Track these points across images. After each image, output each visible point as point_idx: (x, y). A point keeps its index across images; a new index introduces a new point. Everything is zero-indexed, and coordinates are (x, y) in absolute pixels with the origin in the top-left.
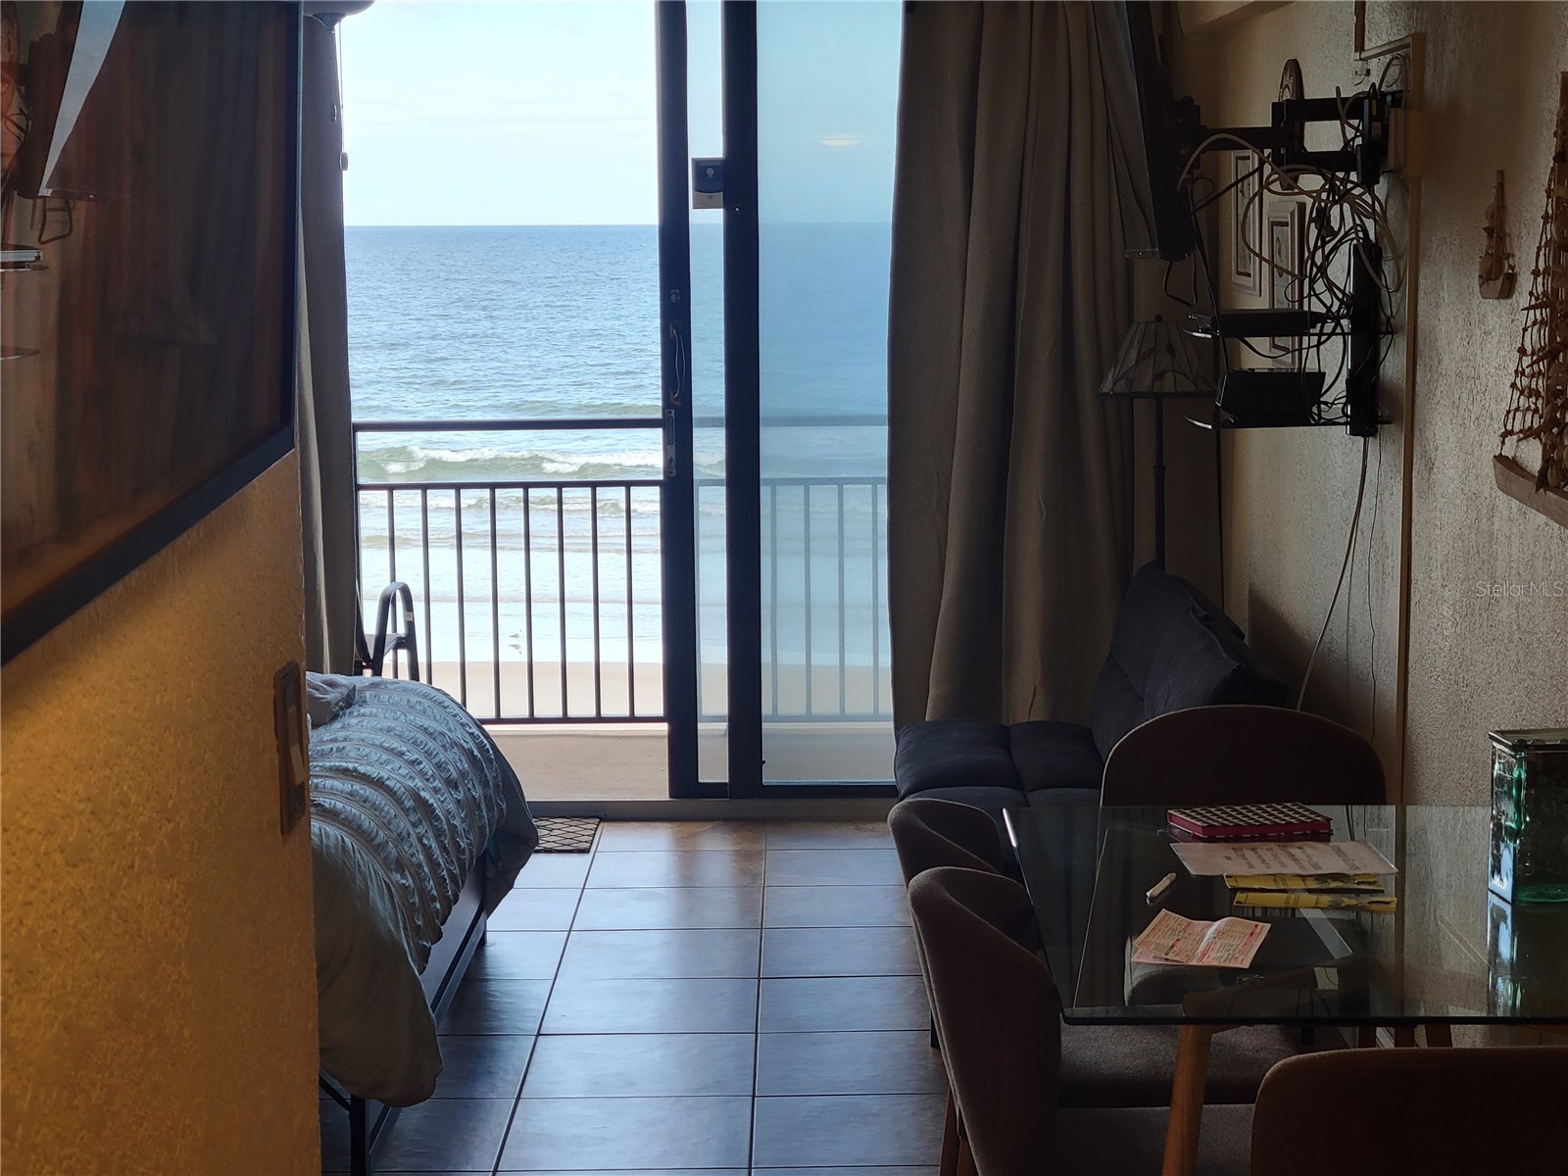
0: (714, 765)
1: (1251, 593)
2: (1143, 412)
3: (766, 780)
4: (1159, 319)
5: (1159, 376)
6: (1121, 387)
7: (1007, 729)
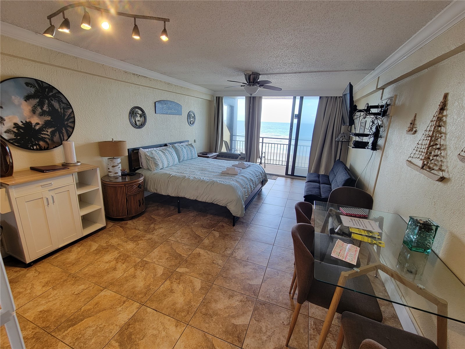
0: (290, 172)
1: (350, 164)
2: (340, 143)
3: (294, 175)
4: (344, 133)
5: (343, 139)
6: (338, 140)
7: (319, 175)
